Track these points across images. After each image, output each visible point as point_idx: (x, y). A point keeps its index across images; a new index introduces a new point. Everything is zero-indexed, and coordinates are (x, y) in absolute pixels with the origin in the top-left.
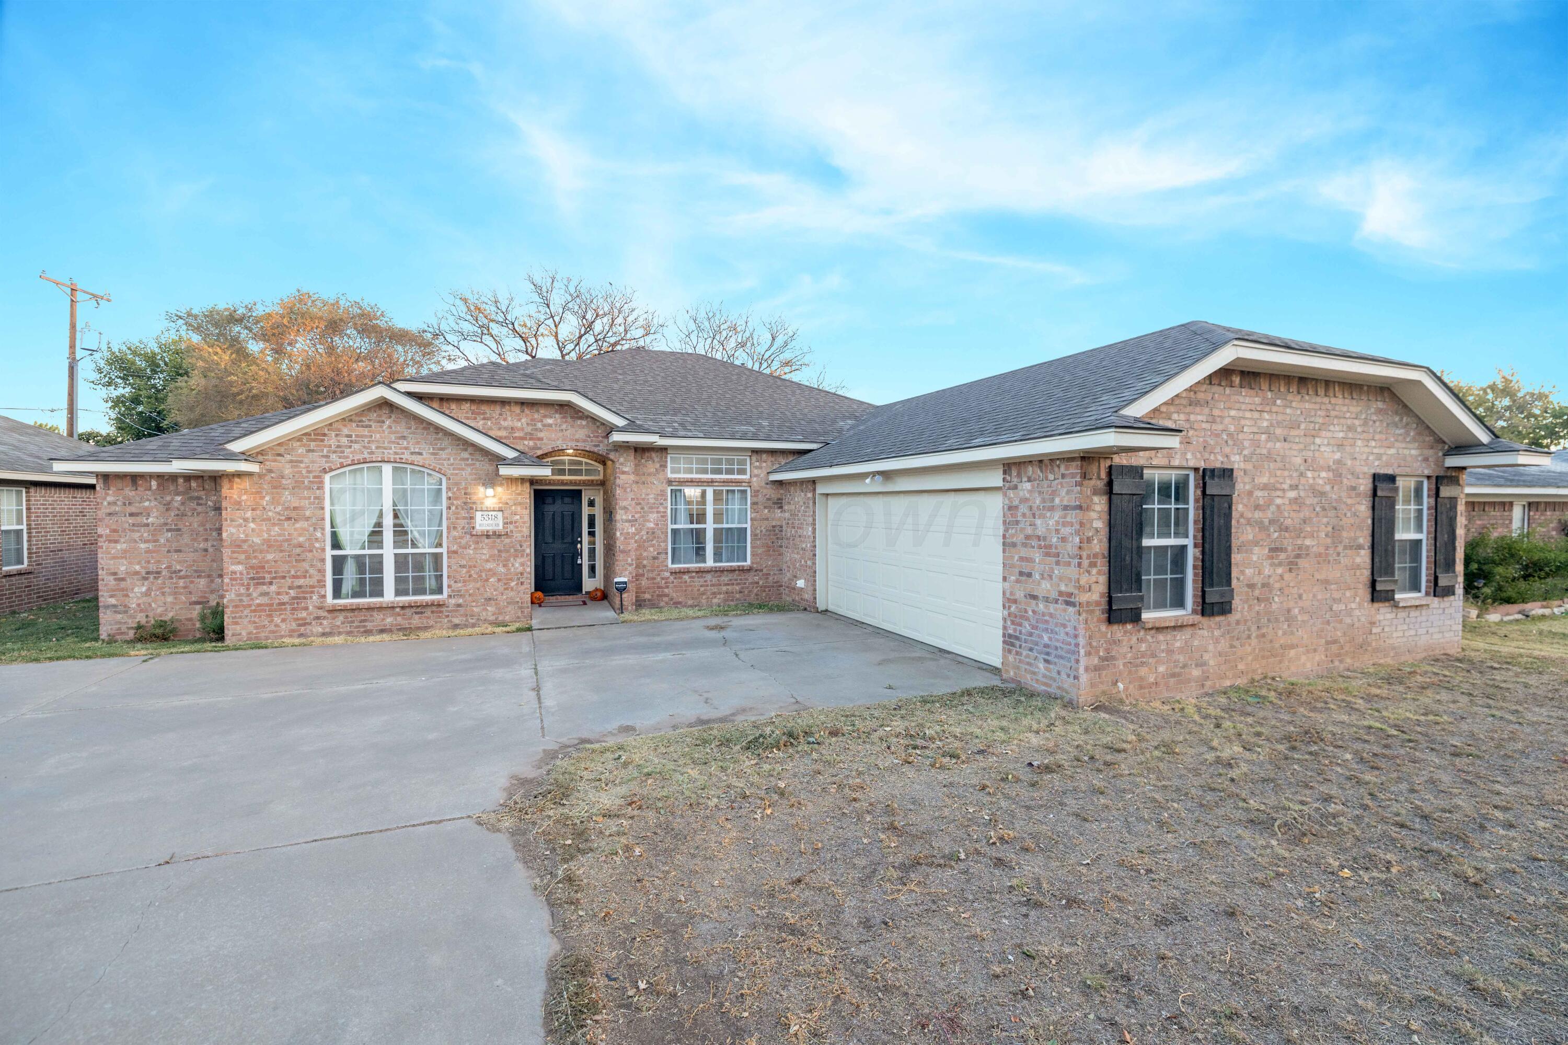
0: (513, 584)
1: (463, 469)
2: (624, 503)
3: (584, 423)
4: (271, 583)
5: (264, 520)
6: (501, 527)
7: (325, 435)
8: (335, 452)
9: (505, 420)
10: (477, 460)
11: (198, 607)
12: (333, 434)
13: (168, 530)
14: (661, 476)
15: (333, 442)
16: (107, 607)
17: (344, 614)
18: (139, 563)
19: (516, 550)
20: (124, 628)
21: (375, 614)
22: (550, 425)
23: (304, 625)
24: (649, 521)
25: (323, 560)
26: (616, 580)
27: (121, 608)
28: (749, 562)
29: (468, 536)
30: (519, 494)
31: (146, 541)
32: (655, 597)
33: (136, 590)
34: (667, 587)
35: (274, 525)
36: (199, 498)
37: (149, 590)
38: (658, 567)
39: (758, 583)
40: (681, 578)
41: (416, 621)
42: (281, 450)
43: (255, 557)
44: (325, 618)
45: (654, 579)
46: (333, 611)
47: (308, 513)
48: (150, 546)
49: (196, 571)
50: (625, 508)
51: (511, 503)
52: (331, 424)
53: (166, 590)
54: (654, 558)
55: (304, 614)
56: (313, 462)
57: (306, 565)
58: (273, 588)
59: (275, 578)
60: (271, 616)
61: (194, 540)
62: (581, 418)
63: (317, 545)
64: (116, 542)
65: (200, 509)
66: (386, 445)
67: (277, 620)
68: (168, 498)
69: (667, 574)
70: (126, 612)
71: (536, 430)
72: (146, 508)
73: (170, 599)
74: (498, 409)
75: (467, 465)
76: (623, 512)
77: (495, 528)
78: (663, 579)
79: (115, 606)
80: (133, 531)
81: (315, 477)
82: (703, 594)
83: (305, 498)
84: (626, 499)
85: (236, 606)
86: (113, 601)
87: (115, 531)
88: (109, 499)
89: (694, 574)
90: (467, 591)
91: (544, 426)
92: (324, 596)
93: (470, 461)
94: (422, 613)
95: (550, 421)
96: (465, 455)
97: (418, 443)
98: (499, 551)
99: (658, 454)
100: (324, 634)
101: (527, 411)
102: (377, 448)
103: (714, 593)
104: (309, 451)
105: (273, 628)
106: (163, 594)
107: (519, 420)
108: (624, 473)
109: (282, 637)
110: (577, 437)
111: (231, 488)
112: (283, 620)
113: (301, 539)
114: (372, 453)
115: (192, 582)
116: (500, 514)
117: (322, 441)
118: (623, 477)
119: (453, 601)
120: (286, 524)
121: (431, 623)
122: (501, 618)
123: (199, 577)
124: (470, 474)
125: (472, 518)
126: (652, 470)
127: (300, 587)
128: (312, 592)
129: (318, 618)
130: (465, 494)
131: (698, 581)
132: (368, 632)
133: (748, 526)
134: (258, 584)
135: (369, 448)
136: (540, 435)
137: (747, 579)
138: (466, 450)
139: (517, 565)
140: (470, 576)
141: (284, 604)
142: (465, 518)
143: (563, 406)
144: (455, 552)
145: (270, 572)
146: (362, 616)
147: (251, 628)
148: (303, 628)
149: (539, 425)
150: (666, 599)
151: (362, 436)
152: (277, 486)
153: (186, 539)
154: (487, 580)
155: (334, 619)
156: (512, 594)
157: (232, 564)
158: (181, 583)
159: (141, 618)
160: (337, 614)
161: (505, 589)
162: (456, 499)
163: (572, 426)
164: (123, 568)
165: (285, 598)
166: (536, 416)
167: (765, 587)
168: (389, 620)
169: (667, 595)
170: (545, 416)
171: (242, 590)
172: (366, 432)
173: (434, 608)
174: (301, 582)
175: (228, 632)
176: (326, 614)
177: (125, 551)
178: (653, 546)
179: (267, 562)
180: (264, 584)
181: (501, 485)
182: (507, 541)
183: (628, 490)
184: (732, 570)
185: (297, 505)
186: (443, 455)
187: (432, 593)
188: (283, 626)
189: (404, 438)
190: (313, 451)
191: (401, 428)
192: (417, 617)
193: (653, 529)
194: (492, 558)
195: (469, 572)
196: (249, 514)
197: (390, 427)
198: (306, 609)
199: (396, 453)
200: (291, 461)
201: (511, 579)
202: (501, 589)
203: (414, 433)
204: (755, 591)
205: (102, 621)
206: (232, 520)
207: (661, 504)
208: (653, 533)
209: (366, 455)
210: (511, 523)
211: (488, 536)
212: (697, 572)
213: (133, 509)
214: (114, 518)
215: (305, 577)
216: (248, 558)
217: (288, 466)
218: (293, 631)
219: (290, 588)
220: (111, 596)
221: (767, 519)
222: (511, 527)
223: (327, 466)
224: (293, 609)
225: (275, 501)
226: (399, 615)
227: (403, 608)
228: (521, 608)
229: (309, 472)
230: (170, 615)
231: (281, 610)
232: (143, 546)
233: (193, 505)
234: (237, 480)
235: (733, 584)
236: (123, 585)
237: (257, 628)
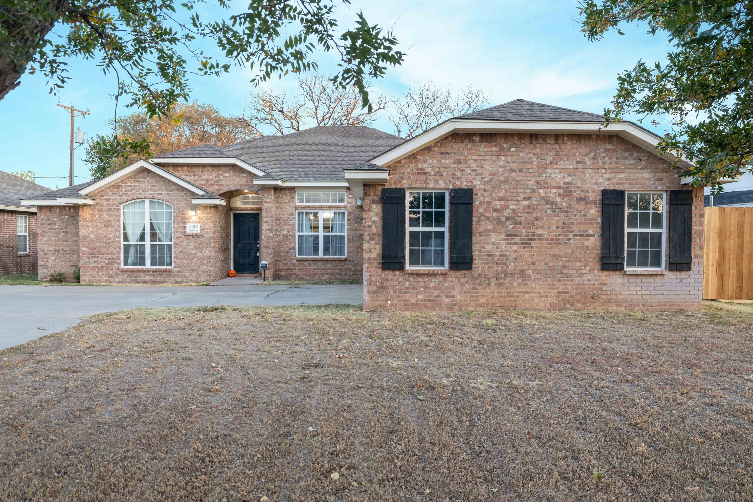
0: (205, 262)
1: (181, 201)
2: (267, 220)
3: (245, 175)
4: (98, 257)
5: (95, 227)
6: (199, 231)
7: (120, 186)
8: (124, 194)
9: (204, 175)
10: (188, 197)
11: (74, 268)
12: (124, 185)
13: (63, 232)
14: (291, 204)
15: (124, 189)
16: (41, 266)
17: (128, 273)
18: (52, 247)
19: (207, 244)
20: (46, 276)
21: (141, 274)
22: (227, 177)
23: (111, 277)
24: (284, 230)
25: (119, 246)
26: (263, 262)
27: (45, 267)
28: (346, 256)
29: (184, 236)
30: (208, 214)
31: (55, 237)
32: (287, 274)
33: (51, 258)
34: (295, 269)
35: (100, 229)
36: (74, 217)
37: (56, 259)
38: (289, 257)
39: (351, 269)
40: (303, 264)
41: (159, 278)
42: (102, 193)
43: (92, 244)
44: (120, 274)
45: (286, 264)
46: (123, 271)
47: (113, 224)
48: (56, 239)
49: (73, 251)
50: (267, 222)
51: (204, 219)
52: (123, 181)
53: (62, 259)
54: (287, 252)
55: (111, 272)
56: (115, 199)
57: (112, 249)
58: (99, 259)
59: (100, 254)
60: (98, 272)
61: (72, 236)
62: (243, 172)
63: (117, 239)
64: (44, 237)
65: (74, 222)
66: (146, 190)
67: (100, 274)
68: (63, 217)
69: (295, 261)
70: (47, 269)
71: (220, 180)
72: (55, 221)
73: (63, 263)
74: (200, 169)
75: (183, 199)
76: (265, 224)
77: (196, 232)
78: (292, 264)
79: (43, 265)
80: (50, 232)
81: (116, 206)
82: (316, 274)
83: (112, 216)
84: (268, 217)
85: (84, 267)
86: (42, 263)
87: (43, 232)
88: (42, 217)
89: (311, 262)
90: (183, 264)
91: (224, 177)
92: (120, 264)
93: (184, 197)
94: (162, 275)
95: (227, 175)
96: (183, 194)
97: (161, 188)
98: (199, 244)
99: (290, 191)
100: (119, 282)
101: (215, 170)
102: (143, 191)
103: (323, 274)
104: (114, 194)
105: (99, 278)
106: (61, 261)
107: (211, 175)
108: (266, 202)
109: (102, 282)
110: (241, 183)
111: (83, 212)
112: (103, 275)
113: (110, 236)
114: (140, 194)
115: (71, 256)
116: (199, 225)
117: (119, 188)
118: (266, 204)
119: (176, 269)
120: (104, 228)
121: (166, 280)
122: (199, 280)
123: (74, 254)
124: (185, 204)
125: (185, 227)
126: (286, 201)
127: (109, 259)
128: (115, 262)
129: (117, 274)
130: (182, 214)
131: (313, 266)
132: (138, 283)
133: (345, 234)
134: (93, 257)
135: (139, 191)
136: (222, 182)
137: (343, 266)
138: (183, 191)
139: (207, 252)
140: (184, 257)
141: (103, 267)
142: (182, 227)
143: (233, 167)
144: (177, 244)
145: (98, 252)
146: (135, 274)
147: (90, 277)
148: (111, 279)
149: (221, 177)
150: (294, 276)
151: (136, 186)
152: (100, 211)
153: (69, 236)
154: (192, 259)
155: (123, 275)
156: (204, 267)
157: (83, 247)
158: (67, 256)
159: (52, 271)
160: (125, 273)
161: (202, 264)
162: (178, 217)
163: (239, 177)
164: (46, 249)
165: (104, 264)
166: (220, 172)
167: (356, 272)
168: (147, 277)
169: (295, 274)
170: (225, 172)
171: (87, 260)
172: (137, 184)
173: (168, 273)
174: (109, 257)
175: (81, 279)
176: (120, 273)
177: (47, 241)
178: (286, 244)
179: (97, 247)
180: (95, 257)
181: (199, 209)
182: (202, 239)
183: (269, 212)
184: (334, 260)
185: (108, 220)
186: (172, 194)
187: (167, 265)
188: (103, 277)
189: (154, 186)
190: (115, 194)
191: (153, 181)
192: (159, 276)
193: (287, 235)
194: (195, 248)
195: (183, 255)
196: (90, 224)
197: (148, 181)
198: (112, 269)
199: (151, 194)
200: (107, 199)
201: (204, 260)
202: (199, 264)
203: (158, 184)
204: (349, 274)
205: (39, 272)
206: (83, 227)
207: (291, 220)
208: (287, 237)
209: (138, 195)
210: (204, 229)
211: (193, 236)
212: (313, 261)
213: (50, 222)
214: (43, 226)
215: (112, 254)
216: (89, 244)
217: (105, 201)
218: (106, 280)
219: (106, 259)
220: (42, 261)
221: (357, 230)
222: (204, 232)
223: (121, 201)
224: (107, 269)
225: (100, 218)
226: (151, 275)
227: (153, 271)
228: (209, 275)
229: (113, 204)
230: (63, 271)
231: (102, 269)
232: (53, 239)
233: (71, 220)
234: (85, 208)
235: (335, 269)
236: (46, 256)
237: (92, 277)
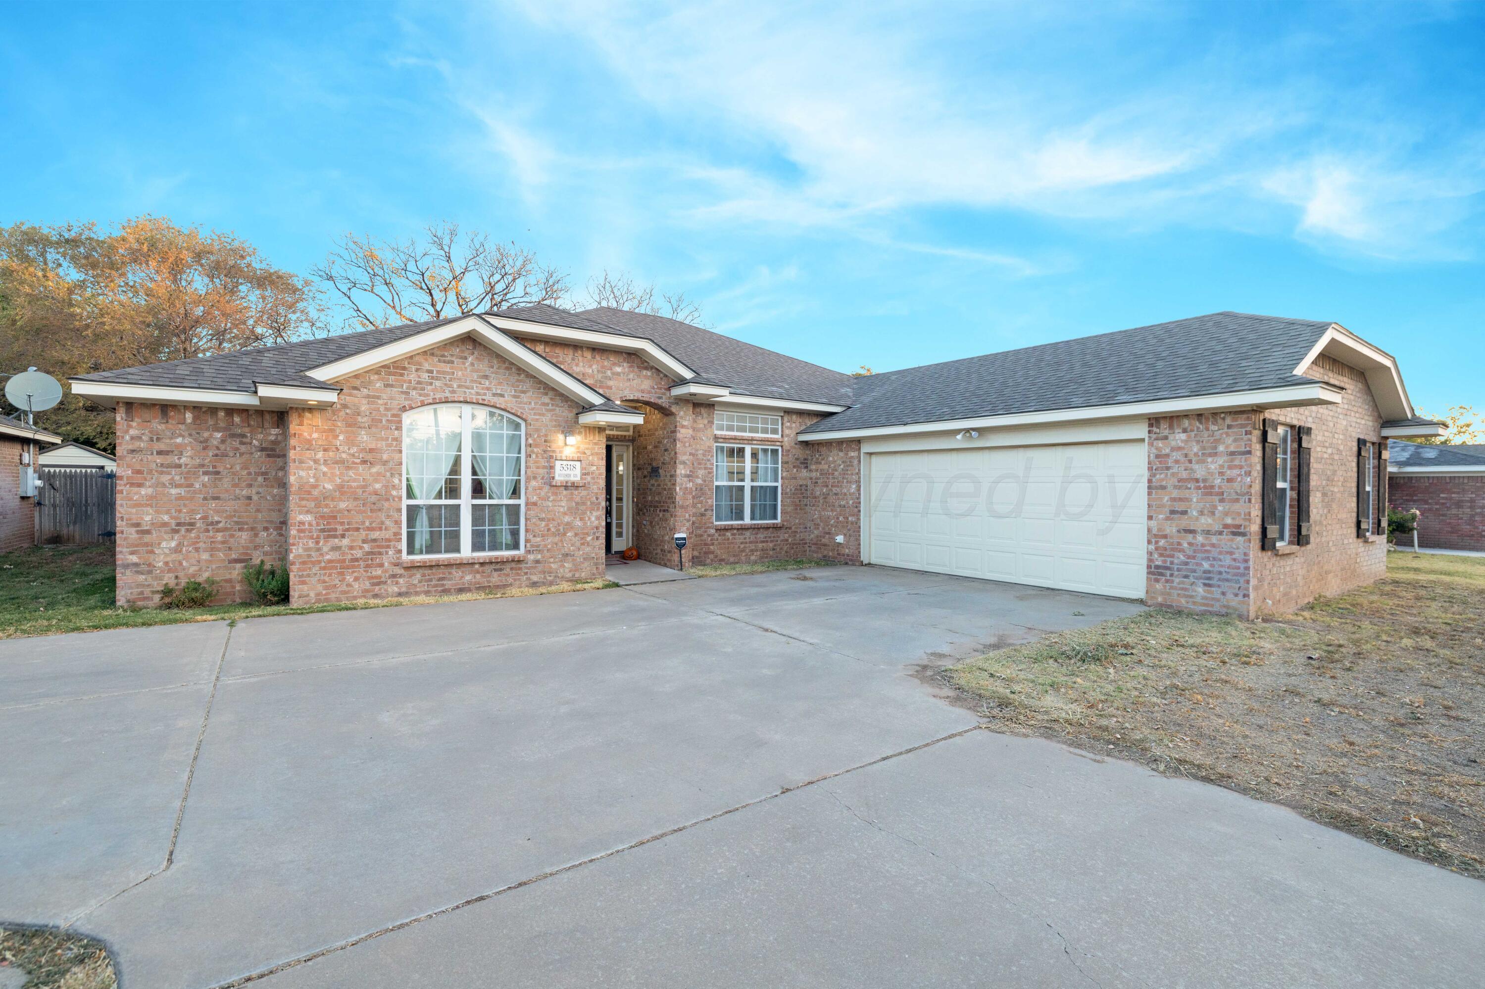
0: (589, 539)
1: (543, 415)
2: (684, 458)
3: (649, 373)
4: (343, 536)
5: (336, 462)
6: (579, 479)
7: (404, 368)
8: (414, 389)
9: (577, 365)
10: (557, 406)
11: (238, 565)
12: (414, 368)
13: (205, 473)
14: (709, 432)
15: (413, 377)
16: (126, 566)
17: (421, 571)
18: (168, 512)
19: (592, 503)
20: (147, 592)
21: (454, 571)
22: (618, 374)
23: (378, 584)
24: (697, 477)
25: (399, 510)
26: (676, 536)
27: (144, 568)
28: (779, 520)
29: (547, 488)
30: (596, 444)
31: (177, 486)
32: (702, 555)
33: (164, 544)
34: (713, 544)
35: (348, 468)
36: (243, 436)
37: (180, 545)
38: (705, 524)
39: (787, 540)
40: (724, 535)
41: (495, 579)
42: (357, 383)
43: (327, 506)
44: (401, 576)
45: (701, 536)
46: (411, 568)
47: (385, 457)
48: (182, 491)
49: (237, 523)
50: (684, 463)
51: (588, 452)
52: (411, 357)
53: (201, 545)
54: (702, 515)
55: (379, 572)
56: (391, 398)
57: (382, 516)
58: (345, 542)
59: (348, 530)
60: (342, 574)
61: (235, 485)
62: (646, 368)
63: (394, 493)
64: (140, 485)
65: (243, 448)
66: (468, 384)
67: (349, 579)
68: (206, 434)
69: (713, 531)
70: (150, 572)
71: (606, 377)
72: (178, 446)
73: (205, 556)
74: (570, 352)
75: (547, 410)
76: (682, 466)
77: (572, 479)
78: (709, 535)
79: (136, 565)
80: (162, 473)
81: (393, 415)
82: (743, 551)
83: (382, 439)
84: (685, 454)
85: (304, 563)
86: (134, 559)
87: (139, 472)
88: (132, 432)
89: (735, 531)
90: (545, 546)
91: (613, 374)
92: (400, 551)
93: (550, 407)
94: (501, 570)
95: (618, 369)
96: (546, 400)
97: (500, 384)
98: (577, 504)
99: (706, 410)
100: (400, 594)
101: (598, 358)
102: (459, 386)
103: (752, 551)
104: (386, 386)
105: (345, 588)
106: (197, 550)
107: (591, 366)
108: (683, 427)
109: (355, 598)
110: (643, 387)
111: (301, 424)
112: (356, 579)
113: (378, 486)
114: (453, 392)
115: (232, 536)
116: (578, 464)
117: (402, 375)
118: (683, 431)
119: (531, 557)
120: (361, 468)
121: (510, 580)
122: (577, 575)
123: (240, 530)
124: (551, 421)
125: (552, 467)
127: (375, 540)
128: (388, 547)
129: (394, 576)
130: (545, 441)
131: (739, 539)
132: (446, 591)
133: (779, 484)
134: (329, 537)
135: (451, 386)
136: (610, 383)
137: (778, 537)
138: (546, 394)
139: (593, 519)
140: (549, 530)
141: (357, 560)
142: (544, 467)
143: (632, 355)
144: (535, 504)
145: (342, 524)
146: (439, 573)
147: (320, 588)
148: (377, 588)
149: (609, 373)
150: (711, 556)
151: (444, 373)
152: (352, 424)
153: (226, 483)
154: (565, 534)
155: (411, 577)
156: (588, 549)
157: (300, 513)
158: (219, 537)
159: (169, 579)
160: (414, 571)
161: (582, 544)
162: (537, 446)
163: (639, 376)
164: (148, 518)
165: (358, 554)
166: (606, 363)
167: (794, 544)
168: (468, 578)
169: (713, 553)
170: (614, 364)
171: (311, 544)
172: (447, 368)
173: (513, 565)
174: (376, 535)
175: (294, 594)
176: (402, 571)
177: (151, 498)
178: (701, 502)
179: (340, 511)
180: (335, 537)
181: (580, 433)
182: (584, 493)
183: (687, 444)
184: (767, 528)
185: (373, 446)
186: (525, 398)
187: (508, 548)
188: (356, 585)
189: (486, 377)
190: (392, 386)
191: (483, 366)
192: (495, 574)
193: (701, 485)
194: (571, 511)
195: (547, 525)
196: (320, 455)
197: (472, 364)
198: (381, 565)
199: (478, 394)
200: (368, 396)
201: (587, 534)
202: (578, 544)
203: (496, 373)
204: (785, 548)
205: (119, 583)
206: (301, 462)
207: (709, 460)
208: (701, 489)
209: (448, 394)
210: (588, 474)
211: (566, 487)
212: (738, 529)
213: (162, 446)
214: (138, 456)
215: (380, 529)
216: (318, 506)
217: (364, 401)
218: (367, 591)
219: (364, 541)
220: (132, 553)
221: (795, 478)
222: (589, 478)
223: (406, 403)
224: (368, 566)
225: (351, 441)
226: (478, 572)
227: (482, 564)
228: (596, 564)
229: (387, 409)
230: (206, 575)
231: (353, 567)
232: (174, 491)
233: (236, 443)
234: (308, 415)
235: (767, 542)
236: (147, 538)
237: (326, 588)
